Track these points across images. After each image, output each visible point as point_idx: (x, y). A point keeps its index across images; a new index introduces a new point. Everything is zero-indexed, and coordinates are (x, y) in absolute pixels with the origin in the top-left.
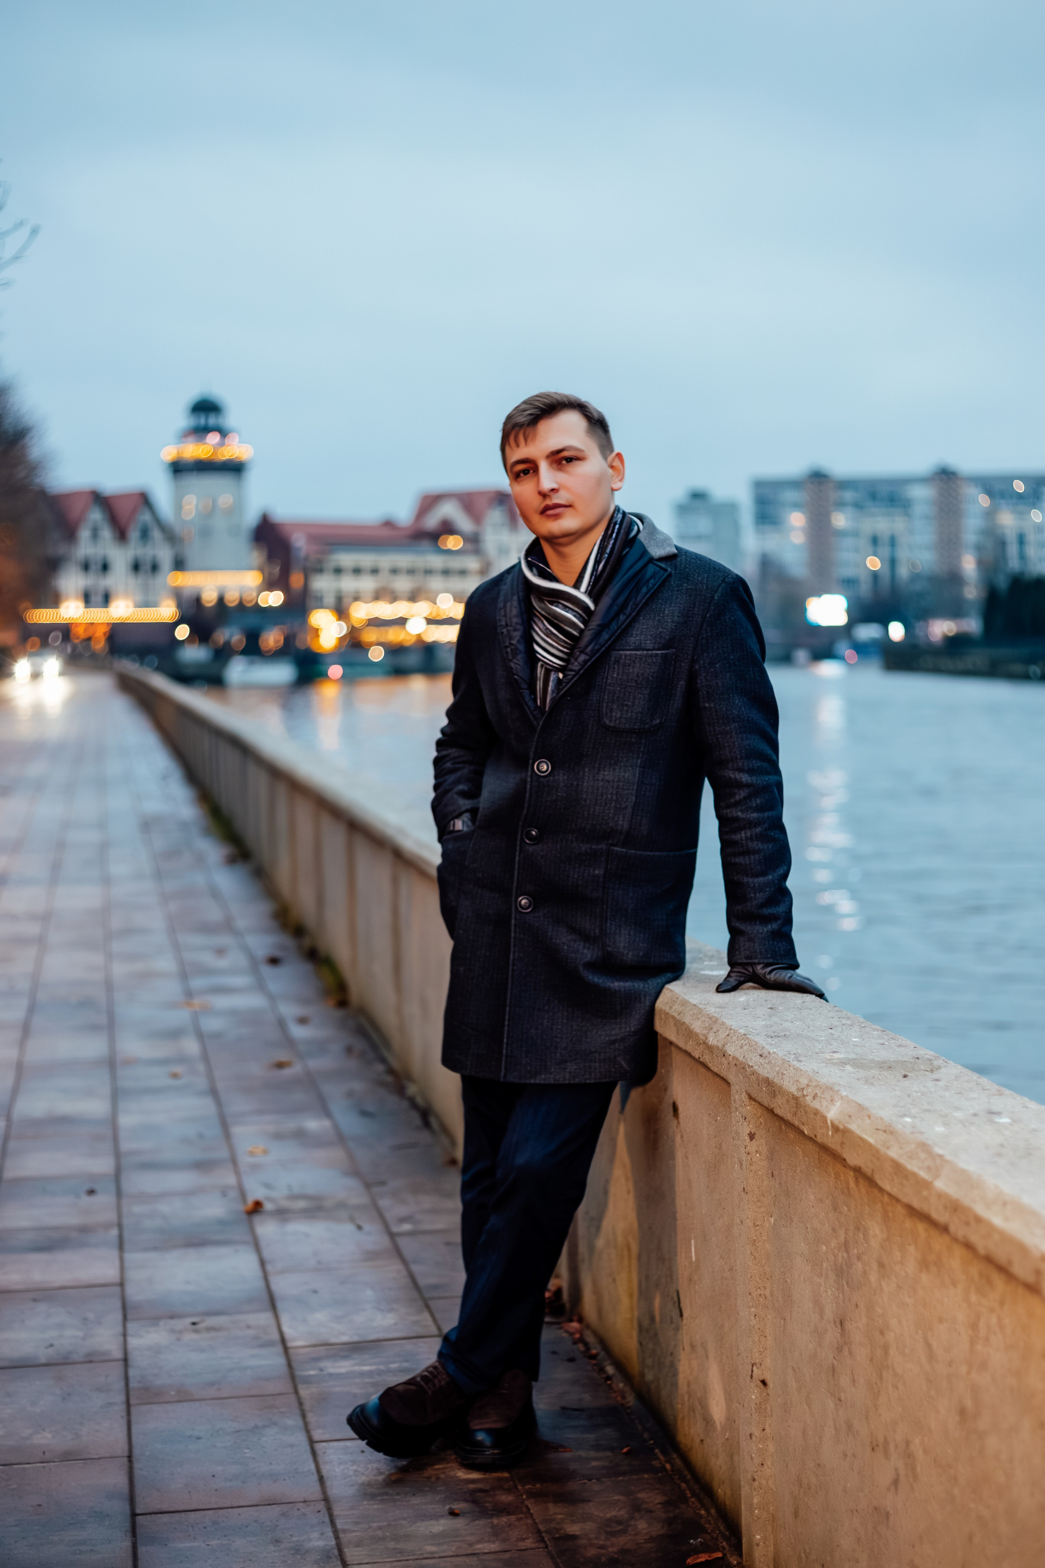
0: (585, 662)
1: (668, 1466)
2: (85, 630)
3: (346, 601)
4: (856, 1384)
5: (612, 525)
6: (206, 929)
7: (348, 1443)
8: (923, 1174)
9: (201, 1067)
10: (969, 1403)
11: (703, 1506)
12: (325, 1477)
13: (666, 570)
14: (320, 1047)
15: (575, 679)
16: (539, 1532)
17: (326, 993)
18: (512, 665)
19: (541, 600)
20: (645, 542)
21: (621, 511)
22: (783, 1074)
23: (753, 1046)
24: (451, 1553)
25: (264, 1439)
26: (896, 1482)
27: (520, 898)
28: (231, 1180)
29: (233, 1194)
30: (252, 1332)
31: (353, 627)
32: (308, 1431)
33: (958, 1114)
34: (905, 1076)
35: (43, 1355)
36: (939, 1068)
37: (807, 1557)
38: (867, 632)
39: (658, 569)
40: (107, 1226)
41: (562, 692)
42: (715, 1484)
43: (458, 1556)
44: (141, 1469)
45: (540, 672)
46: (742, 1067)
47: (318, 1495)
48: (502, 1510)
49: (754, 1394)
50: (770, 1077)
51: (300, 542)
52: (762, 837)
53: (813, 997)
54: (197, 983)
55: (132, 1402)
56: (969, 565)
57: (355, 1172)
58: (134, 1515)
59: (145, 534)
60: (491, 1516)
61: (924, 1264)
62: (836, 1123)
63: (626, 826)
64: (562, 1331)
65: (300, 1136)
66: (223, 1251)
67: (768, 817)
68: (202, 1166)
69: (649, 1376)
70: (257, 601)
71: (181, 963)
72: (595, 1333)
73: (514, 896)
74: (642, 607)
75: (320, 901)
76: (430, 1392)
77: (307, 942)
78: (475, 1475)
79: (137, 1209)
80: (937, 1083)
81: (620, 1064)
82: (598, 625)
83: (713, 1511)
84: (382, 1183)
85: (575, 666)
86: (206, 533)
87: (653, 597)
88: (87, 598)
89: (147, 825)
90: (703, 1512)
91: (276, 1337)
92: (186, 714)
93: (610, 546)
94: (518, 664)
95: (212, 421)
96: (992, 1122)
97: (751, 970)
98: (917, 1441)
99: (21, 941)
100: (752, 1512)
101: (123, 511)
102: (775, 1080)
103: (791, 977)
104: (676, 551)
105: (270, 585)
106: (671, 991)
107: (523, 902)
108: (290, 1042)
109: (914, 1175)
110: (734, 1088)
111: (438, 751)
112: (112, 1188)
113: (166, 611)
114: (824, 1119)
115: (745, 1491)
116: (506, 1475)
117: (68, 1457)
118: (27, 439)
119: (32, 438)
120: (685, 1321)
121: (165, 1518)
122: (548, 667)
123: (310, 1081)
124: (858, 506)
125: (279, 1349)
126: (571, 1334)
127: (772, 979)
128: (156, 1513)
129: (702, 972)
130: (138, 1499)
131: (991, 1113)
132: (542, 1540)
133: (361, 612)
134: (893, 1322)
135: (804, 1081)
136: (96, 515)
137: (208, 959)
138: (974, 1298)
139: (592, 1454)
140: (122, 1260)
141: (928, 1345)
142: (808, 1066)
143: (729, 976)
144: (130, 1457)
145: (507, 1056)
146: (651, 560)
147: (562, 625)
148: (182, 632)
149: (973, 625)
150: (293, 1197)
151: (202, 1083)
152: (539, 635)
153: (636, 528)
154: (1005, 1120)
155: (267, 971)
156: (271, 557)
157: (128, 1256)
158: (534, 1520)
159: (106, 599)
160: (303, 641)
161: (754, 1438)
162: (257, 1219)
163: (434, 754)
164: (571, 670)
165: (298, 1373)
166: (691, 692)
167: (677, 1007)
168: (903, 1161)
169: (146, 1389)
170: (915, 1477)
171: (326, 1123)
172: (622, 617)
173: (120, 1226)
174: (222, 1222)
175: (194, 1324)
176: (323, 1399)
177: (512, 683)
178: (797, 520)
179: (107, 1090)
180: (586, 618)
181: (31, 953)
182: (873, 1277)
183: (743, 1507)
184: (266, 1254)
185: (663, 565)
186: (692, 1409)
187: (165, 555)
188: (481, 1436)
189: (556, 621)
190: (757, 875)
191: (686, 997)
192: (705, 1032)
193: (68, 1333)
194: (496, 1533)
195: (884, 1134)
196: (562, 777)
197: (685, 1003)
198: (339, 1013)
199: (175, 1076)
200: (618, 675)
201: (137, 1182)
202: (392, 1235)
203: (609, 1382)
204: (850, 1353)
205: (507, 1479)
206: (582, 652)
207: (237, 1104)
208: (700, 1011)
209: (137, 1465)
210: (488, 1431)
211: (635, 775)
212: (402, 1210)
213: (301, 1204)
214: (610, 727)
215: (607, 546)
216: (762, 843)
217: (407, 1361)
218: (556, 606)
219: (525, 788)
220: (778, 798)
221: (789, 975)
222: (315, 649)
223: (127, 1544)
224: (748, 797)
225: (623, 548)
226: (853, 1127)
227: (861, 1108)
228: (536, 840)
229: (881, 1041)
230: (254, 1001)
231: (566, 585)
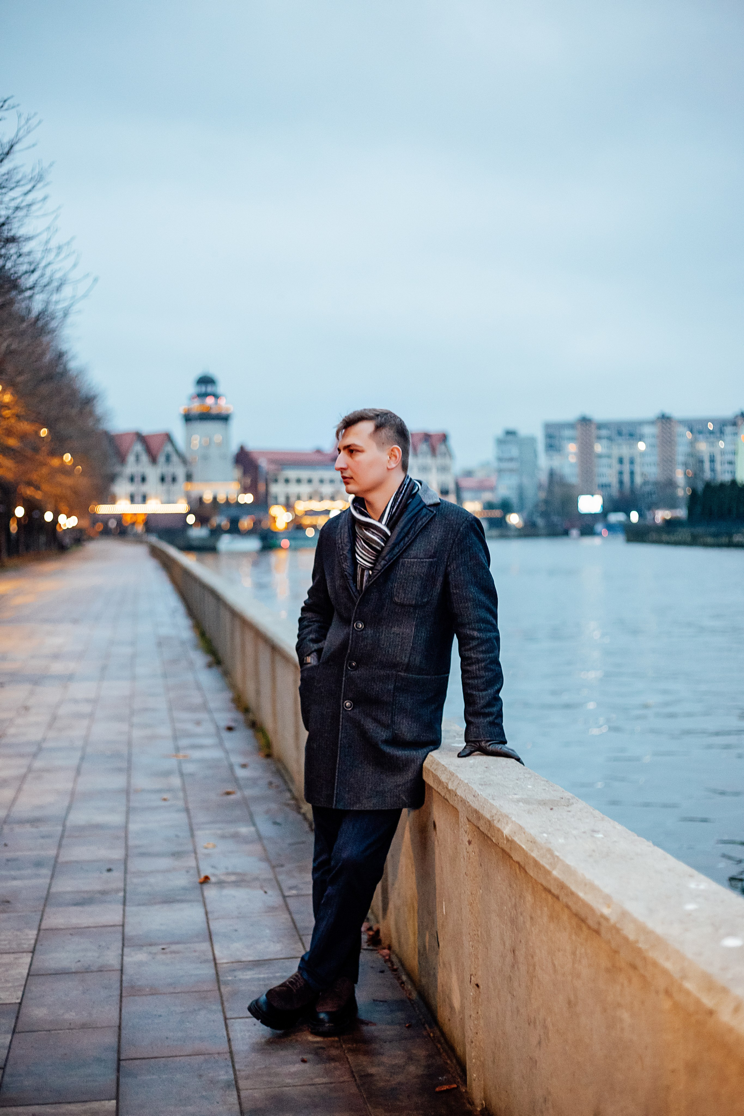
0: (385, 565)
1: (432, 1035)
2: (131, 518)
3: (292, 499)
4: (521, 987)
5: (403, 485)
6: (192, 709)
7: (247, 1020)
8: (548, 867)
9: (181, 794)
10: (572, 998)
11: (449, 1058)
12: (231, 1039)
13: (433, 512)
14: (254, 782)
15: (379, 574)
16: (352, 1072)
17: (260, 749)
18: (344, 566)
19: (361, 528)
20: (422, 496)
21: (409, 478)
22: (484, 807)
23: (470, 790)
24: (299, 1084)
25: (198, 1017)
26: (539, 1043)
27: (345, 702)
28: (193, 863)
29: (193, 872)
30: (197, 954)
31: (296, 515)
32: (224, 1013)
33: (575, 832)
34: (551, 809)
35: (74, 967)
36: (573, 804)
37: (499, 1087)
38: (617, 517)
39: (428, 512)
40: (117, 891)
41: (371, 582)
42: (456, 1045)
43: (303, 1085)
44: (126, 1034)
45: (359, 571)
46: (463, 801)
47: (227, 1049)
48: (331, 1059)
49: (471, 992)
50: (478, 809)
51: (263, 463)
52: (486, 669)
53: (513, 760)
54: (183, 742)
55: (124, 995)
56: (680, 476)
57: (267, 859)
58: (119, 1060)
59: (168, 459)
60: (325, 1063)
61: (551, 918)
62: (508, 836)
63: (407, 660)
64: (378, 955)
65: (235, 836)
66: (184, 905)
67: (489, 657)
68: (176, 855)
69: (424, 981)
70: (237, 500)
71: (174, 730)
72: (397, 955)
73: (342, 701)
74: (419, 533)
75: (258, 692)
76: (295, 991)
77: (251, 716)
78: (318, 1039)
79: (135, 880)
80: (569, 813)
81: (402, 799)
82: (393, 544)
83: (454, 1061)
84: (282, 866)
85: (379, 567)
86: (205, 458)
87: (425, 528)
88: (132, 499)
89: (161, 643)
90: (449, 1062)
91: (211, 957)
92: (187, 573)
93: (400, 498)
94: (347, 565)
95: (210, 389)
96: (592, 836)
97: (478, 744)
98: (549, 1019)
99: (79, 716)
100: (471, 1061)
101: (154, 444)
102: (480, 811)
103: (501, 748)
104: (439, 501)
105: (245, 490)
106: (432, 756)
107: (348, 704)
108: (236, 780)
109: (544, 867)
110: (461, 814)
111: (302, 614)
112: (122, 867)
113: (181, 507)
114: (502, 833)
115: (468, 1048)
116: (336, 1039)
117: (84, 1026)
118: (95, 402)
119: (97, 401)
120: (440, 949)
121: (137, 1062)
122: (363, 567)
123: (245, 802)
124: (610, 439)
125: (212, 964)
126: (384, 957)
127: (490, 750)
128: (132, 1059)
129: (453, 745)
130: (122, 1051)
131: (594, 831)
132: (354, 1076)
133: (301, 507)
134: (537, 951)
135: (494, 811)
136: (138, 447)
137: (190, 727)
138: (574, 937)
139: (388, 1027)
140: (124, 911)
141: (554, 965)
142: (496, 803)
143: (465, 748)
144: (120, 1027)
145: (337, 794)
146: (425, 506)
147: (371, 544)
148: (191, 519)
149: (682, 513)
150: (228, 874)
151: (181, 804)
152: (359, 550)
153: (417, 488)
154: (600, 836)
155: (226, 734)
156: (245, 473)
157: (127, 908)
158: (350, 1066)
159: (144, 499)
160: (266, 524)
161: (472, 1018)
162: (205, 887)
163: (300, 616)
164: (377, 570)
165: (221, 978)
166: (446, 583)
167: (434, 766)
168: (538, 859)
169: (132, 987)
170: (548, 1039)
171: (252, 829)
172: (407, 539)
173: (125, 891)
174: (184, 889)
175: (163, 949)
176: (234, 994)
177: (343, 577)
178: (572, 448)
179: (124, 809)
180: (385, 539)
181: (85, 723)
182: (528, 925)
183: (467, 1057)
184: (209, 908)
185: (432, 509)
186: (444, 1001)
187: (180, 472)
188: (322, 1016)
189: (368, 541)
190: (482, 691)
191: (440, 761)
192: (447, 781)
193: (89, 954)
194: (327, 1072)
195: (531, 843)
196: (370, 632)
197: (438, 764)
198: (265, 761)
199: (165, 800)
200: (403, 573)
201: (136, 864)
202: (284, 897)
203: (403, 985)
204: (518, 968)
205: (337, 1042)
206: (383, 559)
207: (200, 817)
208: (446, 769)
209: (124, 1032)
210: (327, 1013)
211: (412, 631)
212: (292, 882)
213: (233, 878)
214: (398, 603)
215: (399, 498)
216: (485, 672)
217: (285, 972)
218: (369, 532)
219: (349, 638)
220: (496, 645)
221: (500, 747)
222: (273, 528)
223: (114, 1077)
224: (479, 645)
225: (407, 500)
226: (516, 839)
227: (521, 828)
228: (355, 668)
229: (544, 788)
230: (216, 754)
231: (374, 519)
